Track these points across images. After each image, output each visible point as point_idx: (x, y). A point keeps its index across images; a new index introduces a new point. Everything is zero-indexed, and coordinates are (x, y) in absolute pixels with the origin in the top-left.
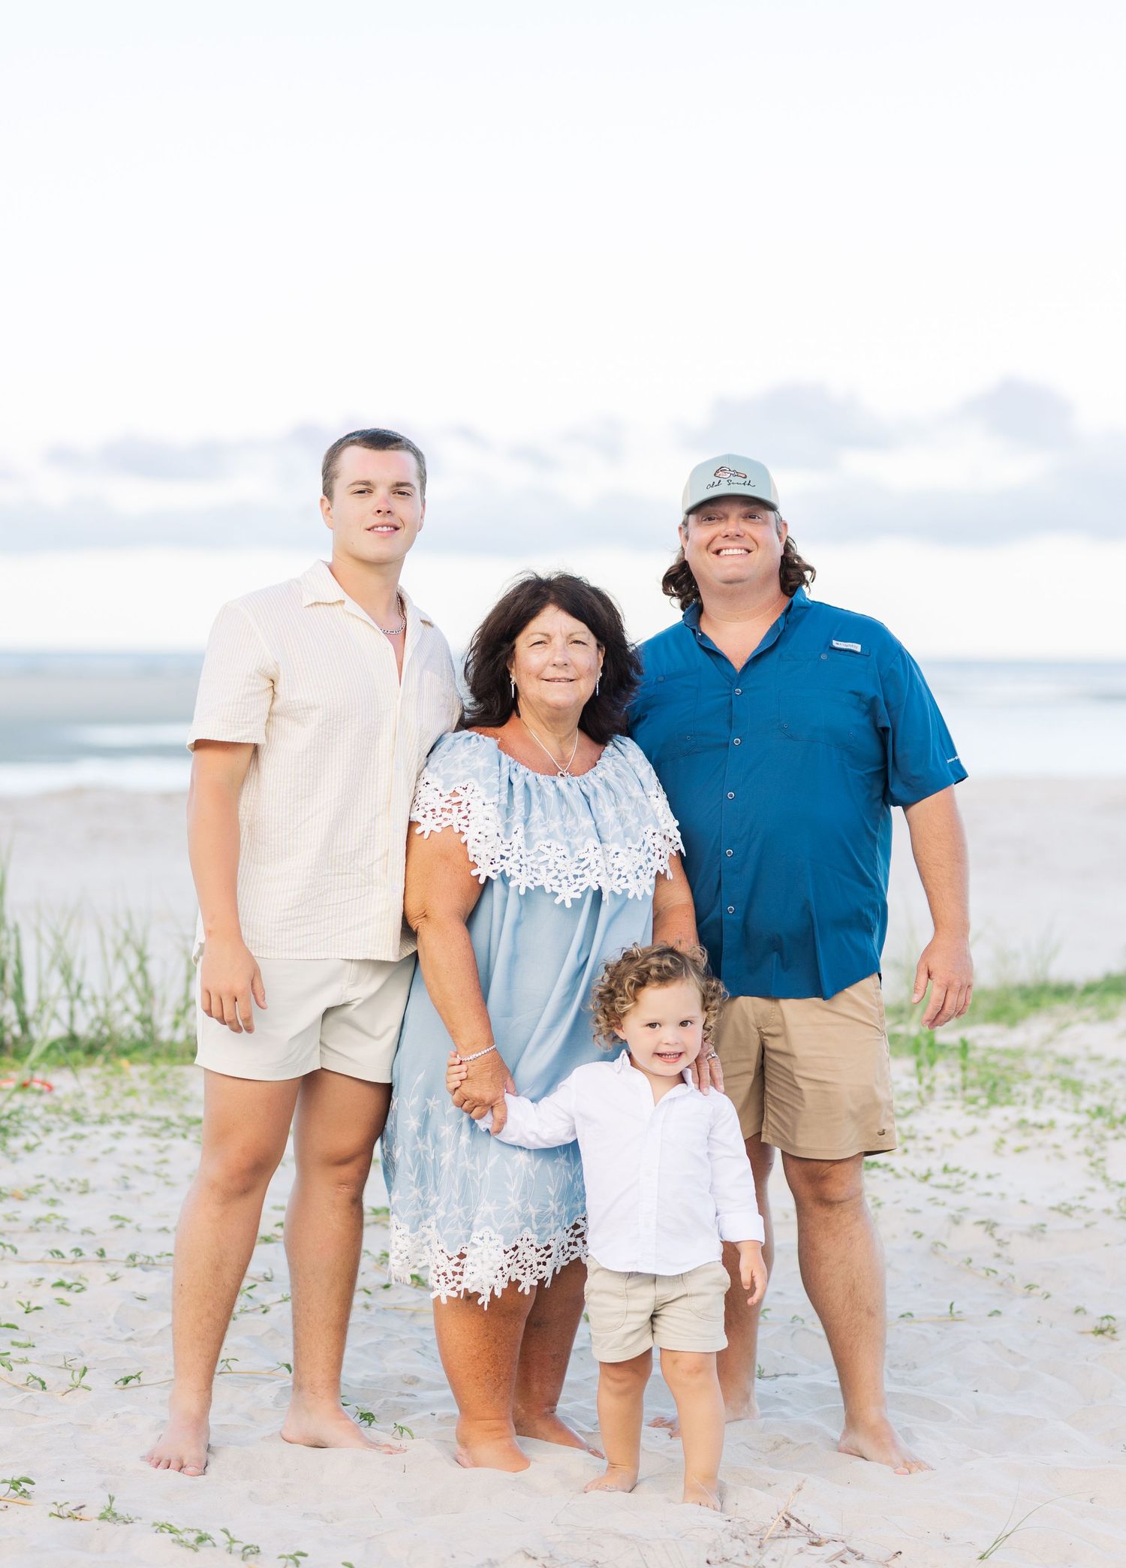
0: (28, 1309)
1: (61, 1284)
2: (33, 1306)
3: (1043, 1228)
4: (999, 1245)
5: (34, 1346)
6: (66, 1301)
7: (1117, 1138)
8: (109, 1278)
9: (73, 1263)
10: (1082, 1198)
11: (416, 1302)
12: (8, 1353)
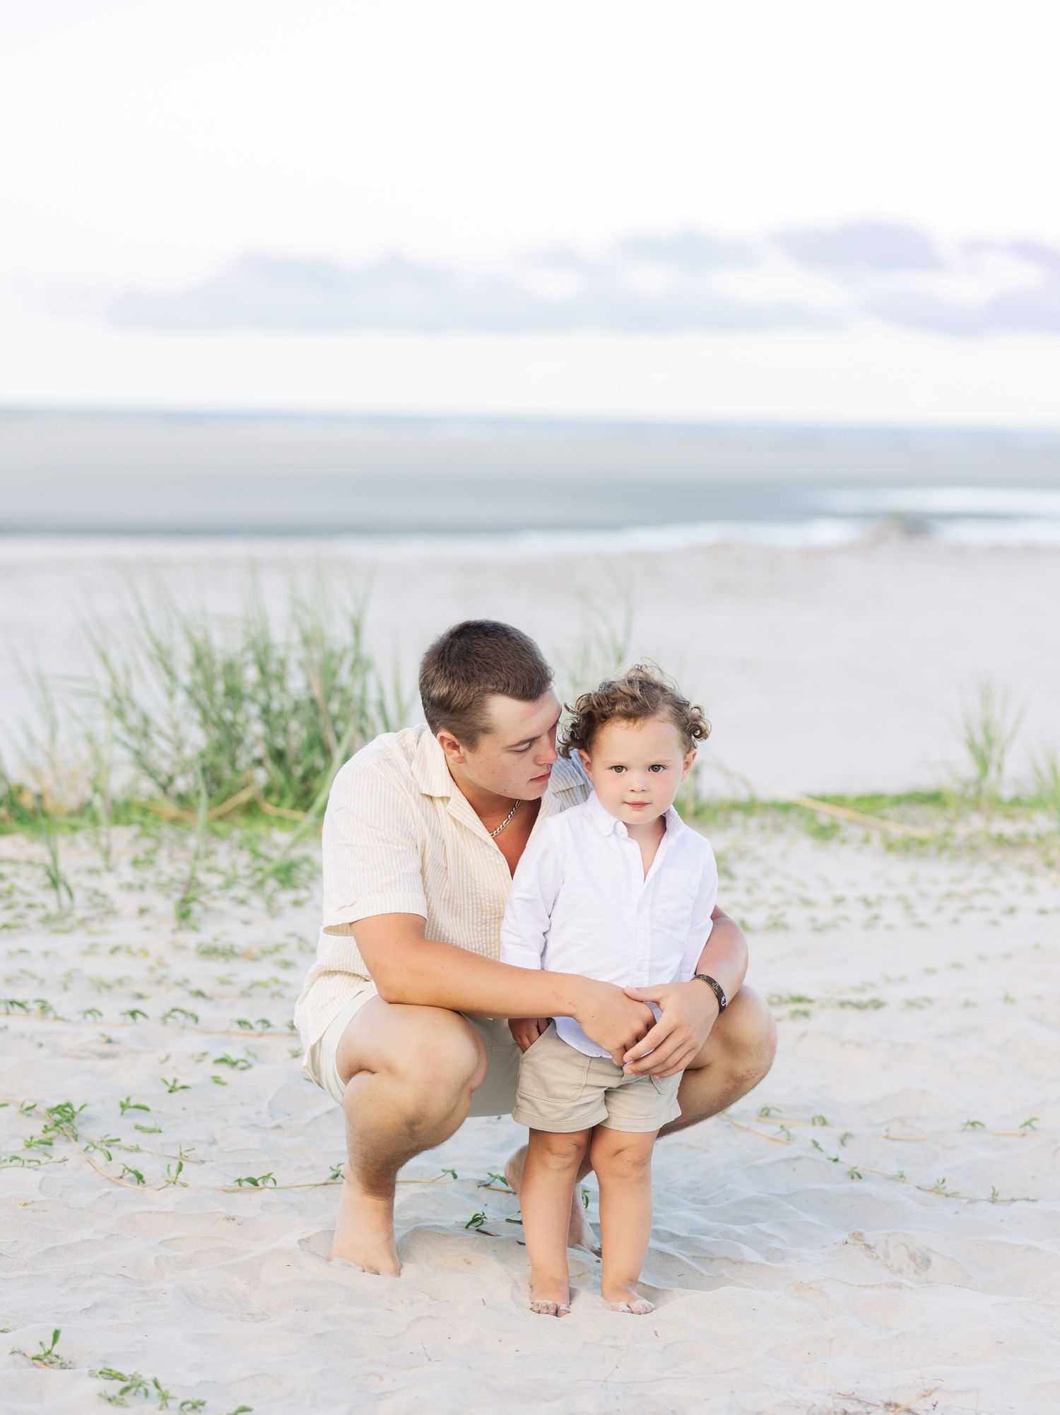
0: (173, 1087)
1: (223, 1061)
2: (179, 1085)
5: (160, 1131)
6: (224, 1079)
8: (288, 1055)
9: (261, 1035)
12: (118, 1140)
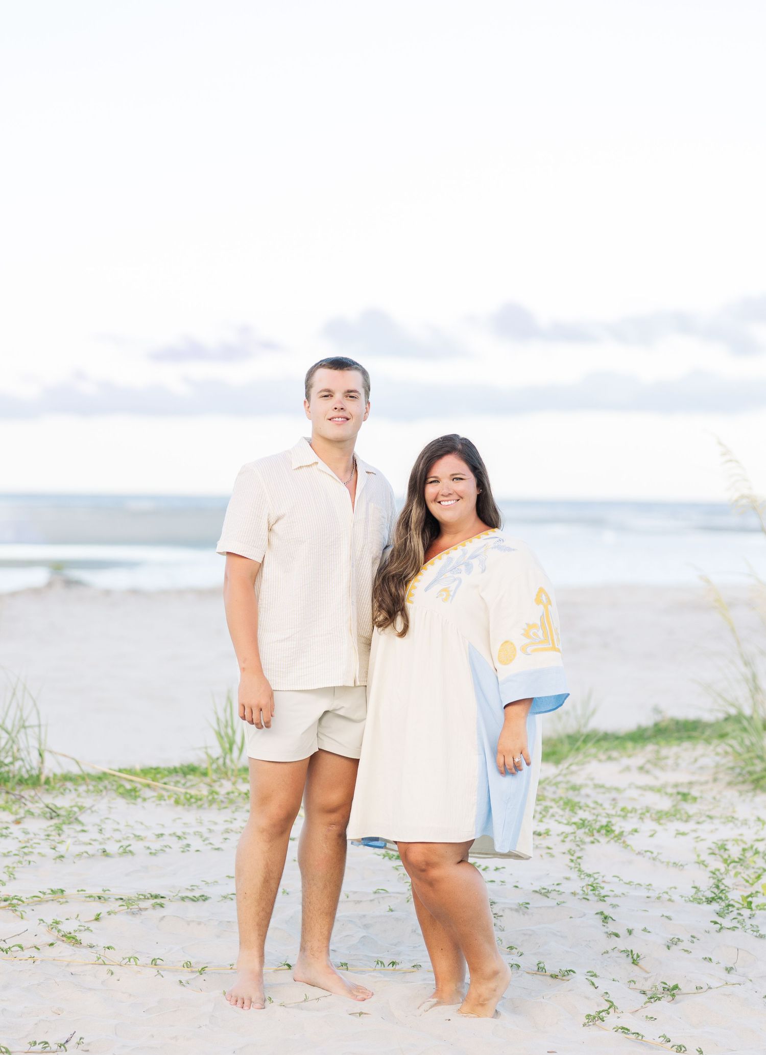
3: (527, 906)
4: (495, 917)
7: (593, 842)
10: (558, 884)
11: (71, 956)
